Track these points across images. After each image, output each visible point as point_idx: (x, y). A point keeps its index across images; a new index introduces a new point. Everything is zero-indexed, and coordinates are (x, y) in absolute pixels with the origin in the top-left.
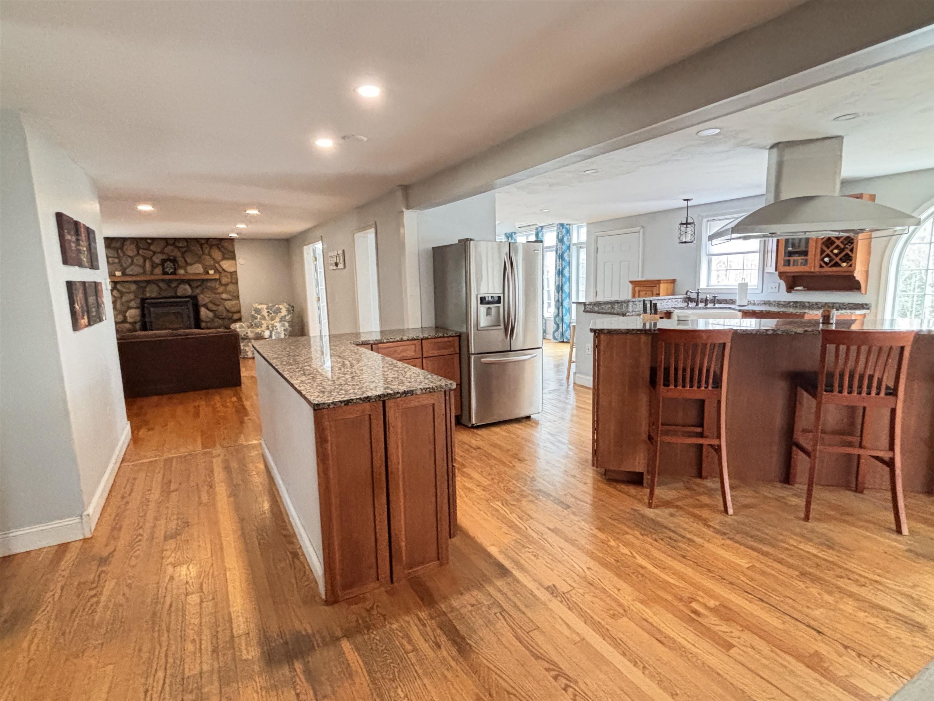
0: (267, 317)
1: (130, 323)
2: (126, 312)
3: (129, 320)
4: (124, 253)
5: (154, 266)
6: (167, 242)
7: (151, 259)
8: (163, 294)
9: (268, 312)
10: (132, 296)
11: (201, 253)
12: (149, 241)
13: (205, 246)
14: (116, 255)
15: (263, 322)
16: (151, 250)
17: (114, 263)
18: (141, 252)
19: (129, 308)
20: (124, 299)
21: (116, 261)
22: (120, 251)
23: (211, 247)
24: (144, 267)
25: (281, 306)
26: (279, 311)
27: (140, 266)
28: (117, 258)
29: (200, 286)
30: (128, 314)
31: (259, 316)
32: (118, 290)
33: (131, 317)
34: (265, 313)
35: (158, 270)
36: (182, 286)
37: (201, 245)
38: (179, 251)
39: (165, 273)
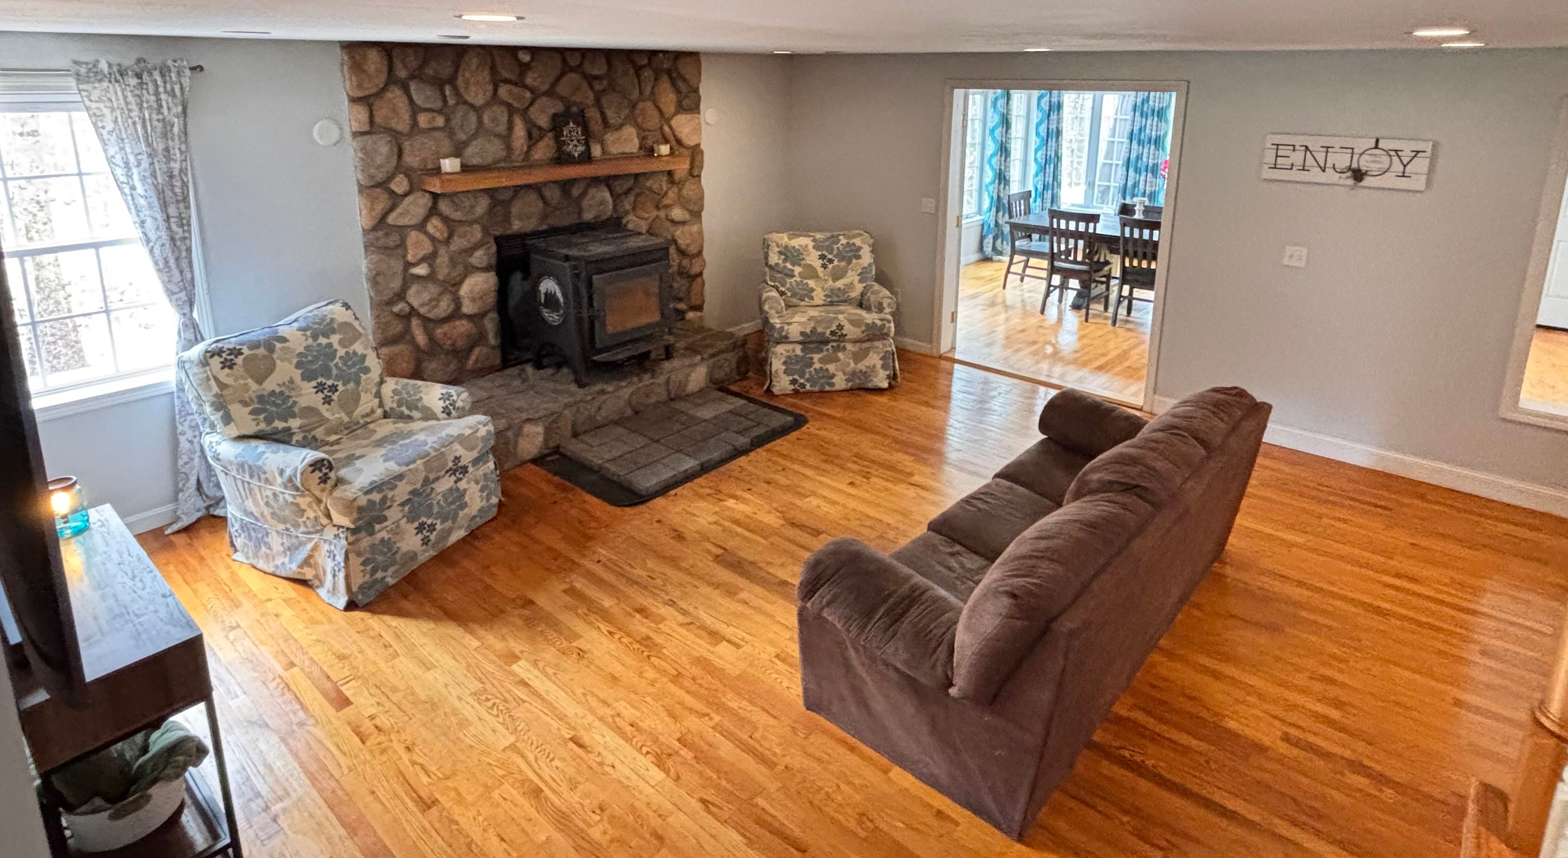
0: (820, 270)
1: (470, 317)
2: (459, 284)
3: (468, 308)
4: (457, 93)
5: (533, 138)
6: (564, 60)
7: (524, 113)
8: (554, 221)
9: (822, 257)
10: (476, 233)
11: (635, 94)
12: (525, 57)
13: (647, 73)
14: (438, 104)
15: (811, 283)
16: (525, 87)
17: (435, 129)
18: (503, 91)
19: (470, 270)
20: (458, 243)
21: (440, 121)
22: (448, 91)
23: (658, 73)
24: (507, 138)
25: (857, 242)
26: (855, 253)
27: (498, 136)
28: (440, 112)
29: (629, 190)
30: (464, 290)
31: (797, 270)
32: (445, 219)
33: (473, 300)
34: (813, 259)
35: (544, 150)
36: (592, 191)
37: (638, 70)
38: (591, 87)
39: (561, 158)
